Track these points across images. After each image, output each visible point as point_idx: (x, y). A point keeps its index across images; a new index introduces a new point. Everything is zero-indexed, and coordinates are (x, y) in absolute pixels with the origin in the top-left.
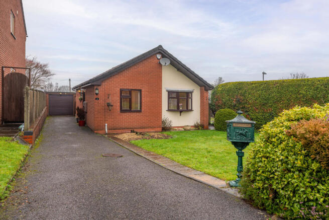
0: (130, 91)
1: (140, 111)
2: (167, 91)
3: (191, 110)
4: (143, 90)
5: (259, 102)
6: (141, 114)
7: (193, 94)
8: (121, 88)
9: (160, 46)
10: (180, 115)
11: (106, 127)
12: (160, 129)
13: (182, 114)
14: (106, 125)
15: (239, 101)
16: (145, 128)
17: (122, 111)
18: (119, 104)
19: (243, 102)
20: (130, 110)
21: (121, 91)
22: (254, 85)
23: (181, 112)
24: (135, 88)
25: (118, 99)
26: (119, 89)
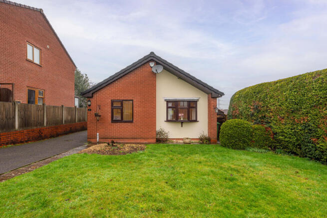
0: (122, 102)
1: (131, 122)
2: (165, 100)
3: (196, 121)
4: (135, 100)
5: (285, 108)
6: (133, 124)
7: (198, 102)
8: (112, 99)
9: (152, 53)
10: (182, 126)
11: (98, 136)
12: (154, 140)
13: (184, 125)
14: (98, 134)
15: (257, 109)
16: (136, 139)
17: (113, 121)
18: (110, 114)
19: (262, 109)
20: (122, 121)
21: (112, 102)
22: (278, 85)
23: (182, 123)
24: (127, 99)
25: (109, 110)
26: (110, 101)
